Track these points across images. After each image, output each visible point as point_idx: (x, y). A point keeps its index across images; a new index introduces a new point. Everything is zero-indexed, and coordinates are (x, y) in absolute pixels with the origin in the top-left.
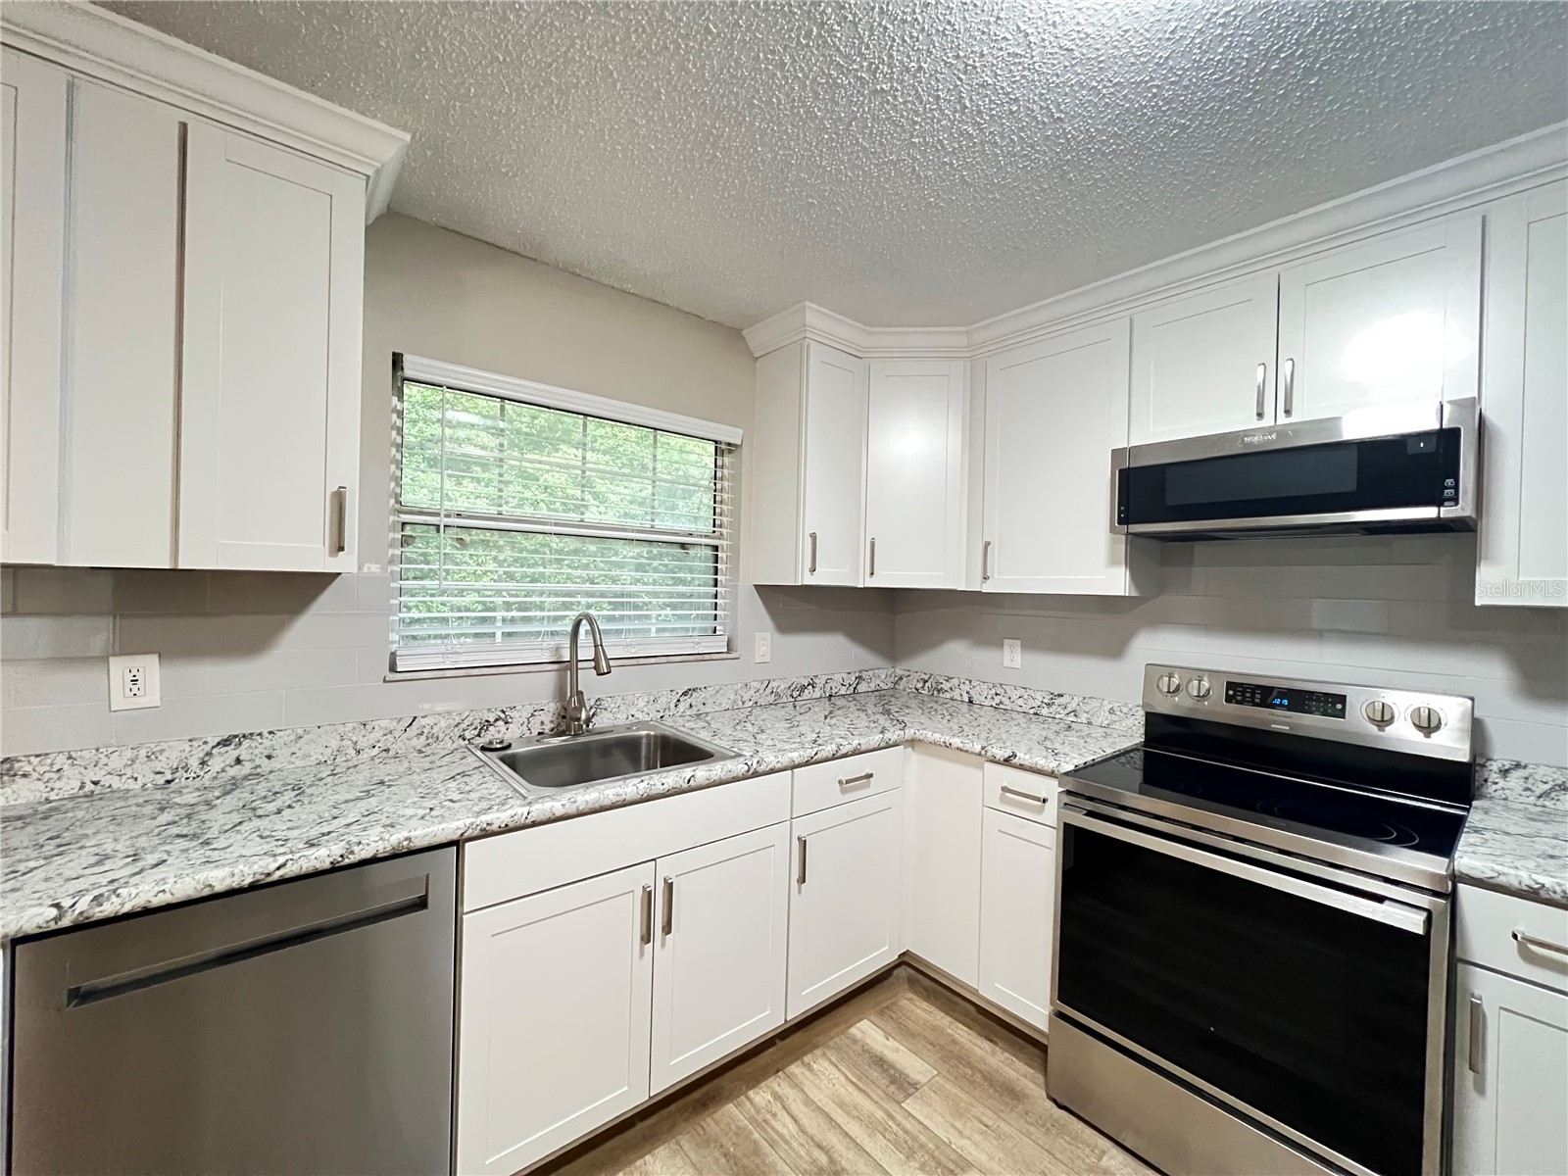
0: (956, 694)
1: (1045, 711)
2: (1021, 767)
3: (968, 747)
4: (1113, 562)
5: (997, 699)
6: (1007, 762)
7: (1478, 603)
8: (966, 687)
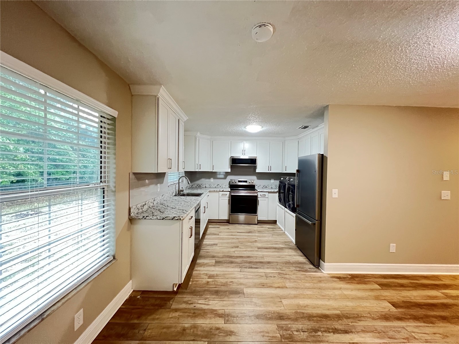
0: (203, 186)
1: (217, 187)
2: (224, 191)
3: (218, 190)
4: (229, 168)
5: (210, 186)
6: (223, 191)
7: (256, 172)
8: (205, 185)
